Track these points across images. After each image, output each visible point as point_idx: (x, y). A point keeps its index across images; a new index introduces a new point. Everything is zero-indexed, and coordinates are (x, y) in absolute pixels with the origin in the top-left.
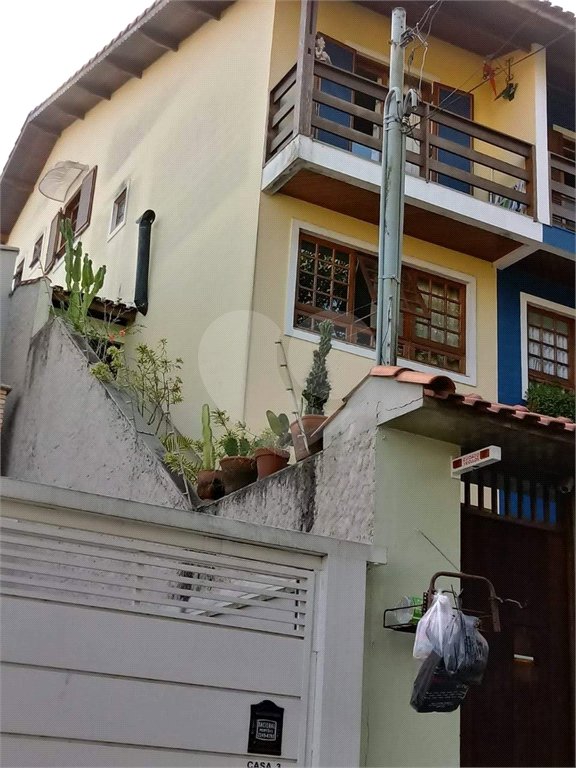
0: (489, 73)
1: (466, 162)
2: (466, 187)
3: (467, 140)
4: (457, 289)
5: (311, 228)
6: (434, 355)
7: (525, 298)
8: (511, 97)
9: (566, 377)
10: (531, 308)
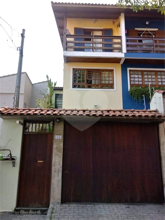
0: (114, 23)
1: (111, 45)
2: (111, 51)
3: (111, 40)
4: (112, 71)
5: (75, 67)
6: (108, 86)
7: (128, 69)
8: (119, 26)
9: (141, 84)
10: (130, 71)
